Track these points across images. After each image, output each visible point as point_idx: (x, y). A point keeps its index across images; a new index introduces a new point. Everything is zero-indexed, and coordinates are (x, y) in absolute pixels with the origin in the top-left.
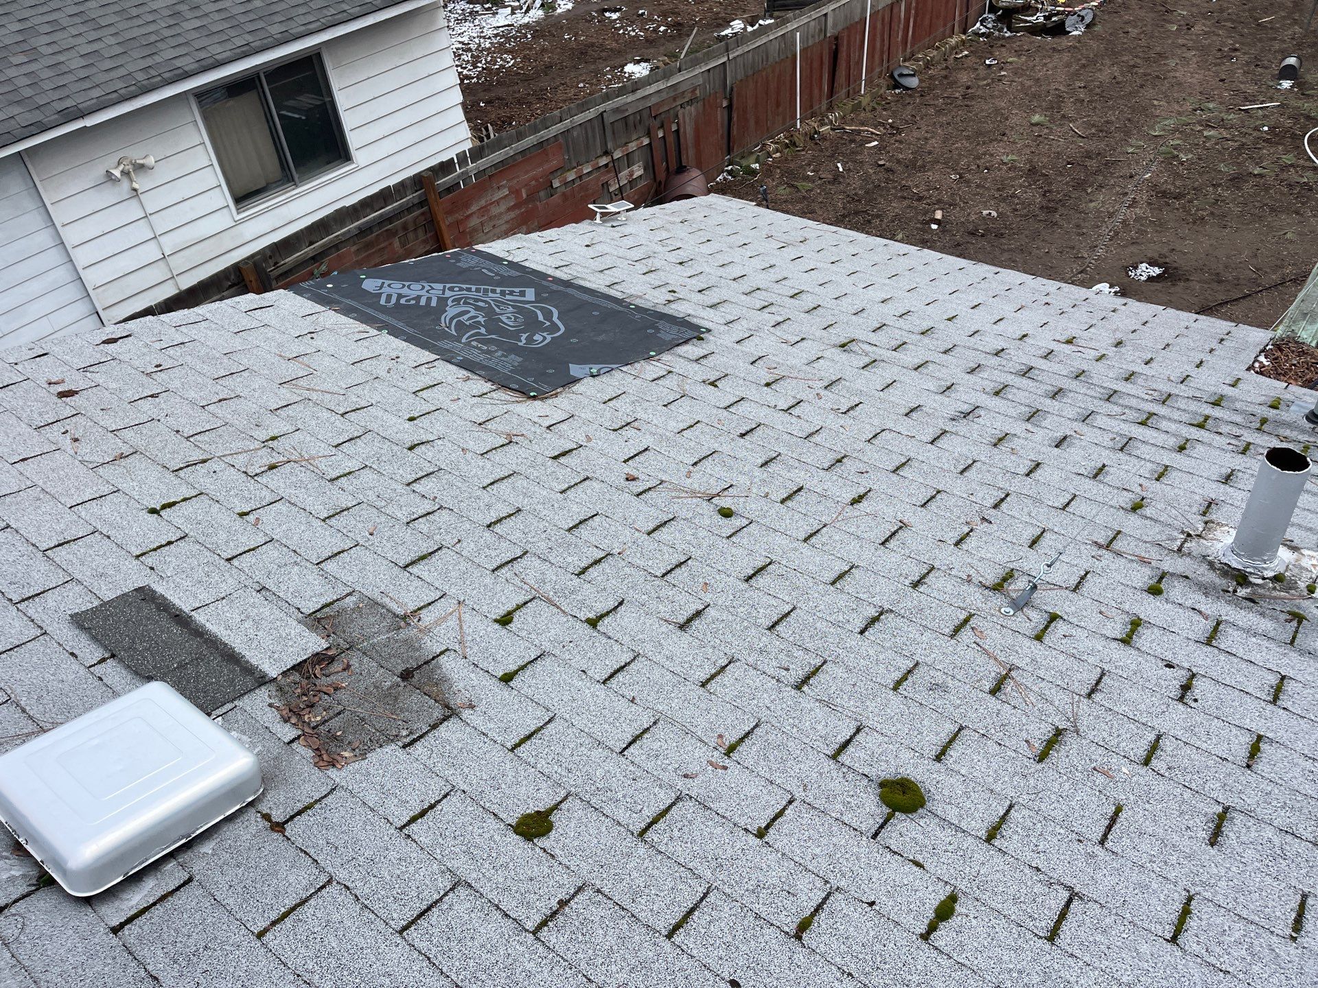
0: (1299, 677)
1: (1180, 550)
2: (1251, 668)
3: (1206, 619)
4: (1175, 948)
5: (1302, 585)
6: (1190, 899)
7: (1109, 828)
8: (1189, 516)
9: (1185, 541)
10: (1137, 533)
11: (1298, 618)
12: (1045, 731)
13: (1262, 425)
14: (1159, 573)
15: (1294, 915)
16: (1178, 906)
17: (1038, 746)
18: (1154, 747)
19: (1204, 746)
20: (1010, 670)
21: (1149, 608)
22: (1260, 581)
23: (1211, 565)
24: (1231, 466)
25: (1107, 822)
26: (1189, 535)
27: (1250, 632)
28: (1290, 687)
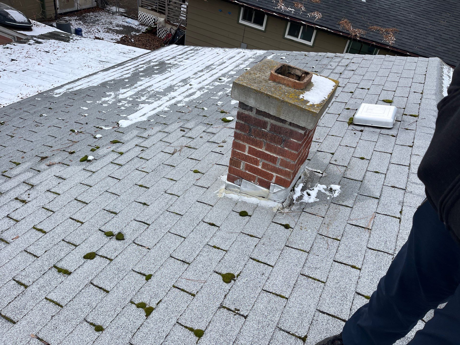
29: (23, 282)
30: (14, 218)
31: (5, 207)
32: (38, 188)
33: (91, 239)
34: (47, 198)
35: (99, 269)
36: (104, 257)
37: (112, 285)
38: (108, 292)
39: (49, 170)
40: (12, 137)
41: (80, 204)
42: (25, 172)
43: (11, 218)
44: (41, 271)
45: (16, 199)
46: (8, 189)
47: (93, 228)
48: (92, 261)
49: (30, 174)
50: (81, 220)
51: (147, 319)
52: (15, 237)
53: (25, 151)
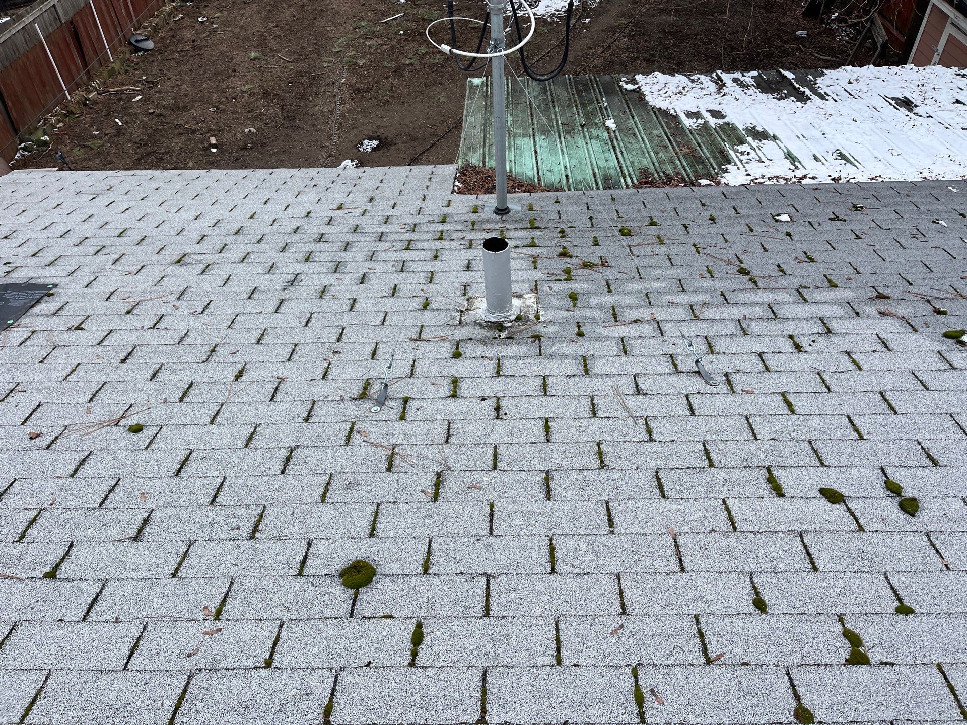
0: (552, 373)
1: (460, 323)
2: (526, 379)
3: (491, 360)
4: (556, 576)
5: (532, 317)
6: (551, 540)
7: (491, 521)
8: (457, 299)
9: (461, 316)
10: (433, 323)
11: (537, 338)
12: (430, 479)
13: (473, 226)
14: (455, 343)
15: (606, 518)
16: (547, 549)
17: (430, 491)
18: (495, 455)
19: (521, 440)
20: (393, 449)
21: (459, 368)
22: (510, 324)
23: (480, 325)
24: (467, 258)
25: (489, 518)
26: (462, 311)
27: (517, 358)
28: (550, 381)
29: (713, 456)
30: (767, 363)
31: (767, 339)
32: (834, 339)
33: (855, 472)
34: (837, 363)
35: (830, 526)
36: (853, 515)
37: (830, 566)
38: (815, 569)
39: (876, 321)
40: (858, 237)
41: (883, 405)
42: (835, 303)
43: (762, 360)
44: (746, 460)
45: (791, 337)
46: (789, 316)
47: (873, 458)
48: (828, 506)
49: (838, 311)
50: (862, 431)
51: (844, 665)
52: (748, 389)
53: (860, 270)
